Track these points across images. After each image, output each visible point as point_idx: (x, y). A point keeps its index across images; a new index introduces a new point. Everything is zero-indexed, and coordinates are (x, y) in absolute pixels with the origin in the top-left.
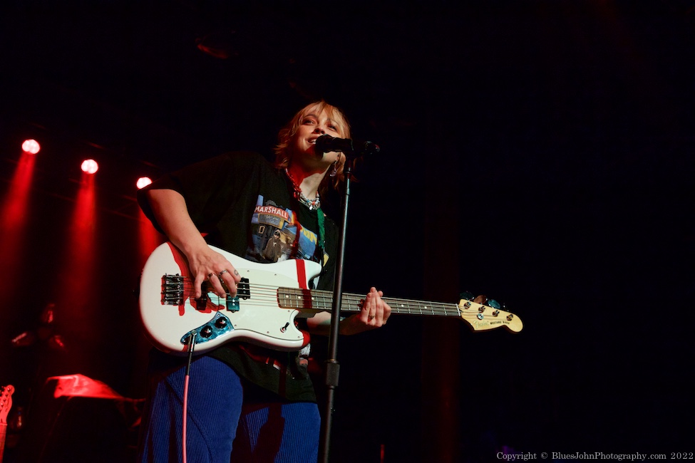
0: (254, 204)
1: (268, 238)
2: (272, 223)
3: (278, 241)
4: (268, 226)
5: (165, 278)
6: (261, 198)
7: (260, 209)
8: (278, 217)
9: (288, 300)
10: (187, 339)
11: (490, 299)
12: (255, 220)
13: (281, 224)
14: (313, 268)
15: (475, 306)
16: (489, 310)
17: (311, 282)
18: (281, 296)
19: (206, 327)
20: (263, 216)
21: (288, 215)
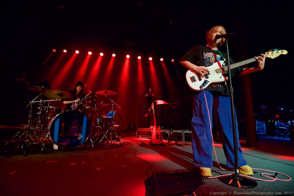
0: (203, 55)
1: (210, 60)
2: (209, 57)
3: (212, 60)
4: (208, 58)
5: (191, 78)
6: (204, 53)
7: (205, 55)
8: (210, 55)
9: (219, 71)
10: (200, 87)
11: (274, 49)
12: (205, 58)
13: (211, 56)
14: (222, 62)
15: (270, 53)
16: (275, 52)
17: (223, 65)
18: (217, 71)
19: (203, 83)
20: (206, 56)
21: (211, 53)
